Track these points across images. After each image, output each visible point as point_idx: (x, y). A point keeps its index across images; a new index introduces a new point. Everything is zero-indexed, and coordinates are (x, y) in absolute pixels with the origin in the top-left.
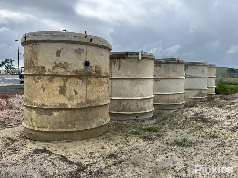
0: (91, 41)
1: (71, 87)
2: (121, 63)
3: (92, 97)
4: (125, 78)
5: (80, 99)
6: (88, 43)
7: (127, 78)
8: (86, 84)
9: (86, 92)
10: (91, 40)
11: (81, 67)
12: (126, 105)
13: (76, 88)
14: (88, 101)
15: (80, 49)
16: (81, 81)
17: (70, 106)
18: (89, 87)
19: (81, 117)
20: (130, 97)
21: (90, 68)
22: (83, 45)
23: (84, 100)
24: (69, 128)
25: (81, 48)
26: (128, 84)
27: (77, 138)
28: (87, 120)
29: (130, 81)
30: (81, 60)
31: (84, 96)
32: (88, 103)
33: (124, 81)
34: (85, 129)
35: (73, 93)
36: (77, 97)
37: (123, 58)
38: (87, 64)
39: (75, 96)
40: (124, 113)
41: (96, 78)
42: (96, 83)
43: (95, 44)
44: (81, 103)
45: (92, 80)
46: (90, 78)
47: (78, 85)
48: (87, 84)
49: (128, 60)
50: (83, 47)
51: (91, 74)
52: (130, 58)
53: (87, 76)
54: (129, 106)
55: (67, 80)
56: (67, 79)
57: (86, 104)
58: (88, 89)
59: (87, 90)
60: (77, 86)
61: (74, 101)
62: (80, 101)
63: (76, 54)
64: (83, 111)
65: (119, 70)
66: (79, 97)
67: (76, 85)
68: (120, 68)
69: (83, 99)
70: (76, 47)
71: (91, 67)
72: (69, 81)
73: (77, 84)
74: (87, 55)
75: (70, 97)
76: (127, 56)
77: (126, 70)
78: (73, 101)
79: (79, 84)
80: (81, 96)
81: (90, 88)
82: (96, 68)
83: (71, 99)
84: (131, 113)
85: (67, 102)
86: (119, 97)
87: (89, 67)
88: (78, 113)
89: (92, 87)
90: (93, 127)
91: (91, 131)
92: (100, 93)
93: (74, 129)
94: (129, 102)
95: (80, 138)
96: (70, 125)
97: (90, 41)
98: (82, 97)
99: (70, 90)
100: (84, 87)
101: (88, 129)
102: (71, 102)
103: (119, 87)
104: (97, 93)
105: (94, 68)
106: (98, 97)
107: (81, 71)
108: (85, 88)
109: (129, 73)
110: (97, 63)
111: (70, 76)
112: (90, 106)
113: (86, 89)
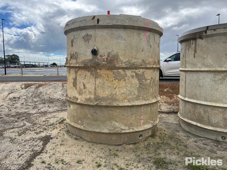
1: (80, 80)
2: (197, 47)
5: (89, 94)
6: (95, 26)
8: (94, 76)
9: (95, 87)
10: (98, 21)
11: (89, 57)
12: (203, 113)
13: (85, 81)
14: (97, 98)
16: (89, 74)
17: (79, 101)
18: (98, 81)
19: (89, 116)
23: (92, 97)
25: (89, 34)
28: (96, 120)
30: (89, 48)
31: (93, 92)
32: (96, 101)
35: (82, 87)
36: (85, 92)
37: (201, 38)
38: (94, 52)
39: (84, 90)
43: (104, 25)
44: (89, 100)
45: (103, 72)
46: (100, 69)
47: (86, 78)
48: (96, 77)
50: (91, 32)
51: (100, 64)
52: (212, 36)
53: (95, 68)
54: (208, 116)
56: (77, 71)
57: (94, 101)
58: (97, 83)
59: (95, 85)
61: (83, 95)
62: (88, 97)
63: (84, 42)
64: (92, 109)
65: (194, 57)
66: (87, 92)
67: (84, 78)
69: (92, 94)
71: (101, 56)
75: (80, 91)
76: (206, 33)
79: (87, 76)
80: (89, 91)
81: (100, 83)
83: (80, 93)
85: (77, 96)
89: (103, 81)
96: (80, 122)
99: (80, 83)
100: (92, 80)
102: (81, 96)
106: (112, 94)
107: (88, 61)
108: (94, 82)
112: (98, 105)
113: (95, 83)
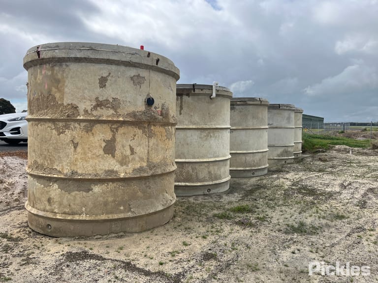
0: (157, 64)
1: (124, 142)
2: (183, 103)
3: (156, 159)
4: (191, 127)
5: (139, 161)
6: (153, 66)
7: (194, 127)
8: (147, 135)
9: (148, 150)
10: (158, 61)
11: (140, 107)
12: (191, 171)
13: (132, 143)
14: (151, 166)
15: (138, 76)
16: (139, 132)
17: (123, 174)
18: (153, 141)
19: (140, 194)
20: (198, 158)
21: (154, 110)
22: (145, 70)
23: (145, 164)
24: (121, 212)
25: (141, 75)
26: (194, 137)
27: (134, 230)
28: (150, 197)
29: (198, 133)
30: (140, 95)
31: (145, 158)
32: (151, 169)
33: (188, 131)
34: (147, 213)
35: (128, 152)
36: (134, 159)
37: (188, 95)
38: (150, 102)
39: (131, 157)
40: (188, 184)
41: (162, 126)
42: (161, 136)
43: (162, 69)
44: (141, 169)
45: (157, 129)
46: (154, 125)
47: (136, 138)
48: (150, 137)
49: (196, 98)
50: (144, 73)
51: (156, 119)
52: (199, 94)
53: (149, 123)
54: (196, 173)
55: (117, 130)
56: (118, 127)
57: (148, 170)
58: (151, 144)
59: (149, 147)
60: (134, 139)
61: (130, 165)
62: (138, 166)
63: (132, 85)
64: (143, 182)
65: (180, 114)
66: (137, 159)
67: (132, 138)
68: (182, 111)
69: (144, 161)
70: (133, 72)
71: (155, 108)
72: (122, 130)
73: (135, 136)
74: (150, 87)
75: (123, 159)
76: (194, 91)
77: (192, 114)
78: (128, 166)
79: (137, 135)
80: (140, 158)
81: (154, 144)
82: (163, 109)
83: (123, 162)
84: (199, 184)
85: (116, 167)
86: (181, 158)
87: (153, 108)
88: (135, 187)
89: (157, 141)
90: (158, 210)
91: (154, 215)
92: (167, 152)
93: (129, 214)
94: (197, 166)
95: (137, 229)
96: (122, 208)
97: (155, 63)
98: (142, 159)
99: (123, 146)
100: (145, 141)
101: (150, 212)
102: (124, 167)
103: (180, 143)
104: (162, 152)
105: (160, 109)
106: (164, 158)
107: (140, 113)
108: (147, 143)
109: (196, 118)
110: (163, 102)
111: (123, 123)
112: (155, 174)
113: (149, 144)
